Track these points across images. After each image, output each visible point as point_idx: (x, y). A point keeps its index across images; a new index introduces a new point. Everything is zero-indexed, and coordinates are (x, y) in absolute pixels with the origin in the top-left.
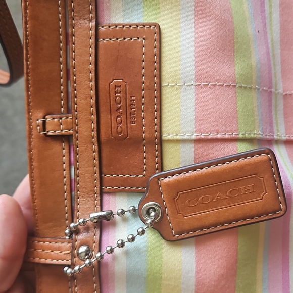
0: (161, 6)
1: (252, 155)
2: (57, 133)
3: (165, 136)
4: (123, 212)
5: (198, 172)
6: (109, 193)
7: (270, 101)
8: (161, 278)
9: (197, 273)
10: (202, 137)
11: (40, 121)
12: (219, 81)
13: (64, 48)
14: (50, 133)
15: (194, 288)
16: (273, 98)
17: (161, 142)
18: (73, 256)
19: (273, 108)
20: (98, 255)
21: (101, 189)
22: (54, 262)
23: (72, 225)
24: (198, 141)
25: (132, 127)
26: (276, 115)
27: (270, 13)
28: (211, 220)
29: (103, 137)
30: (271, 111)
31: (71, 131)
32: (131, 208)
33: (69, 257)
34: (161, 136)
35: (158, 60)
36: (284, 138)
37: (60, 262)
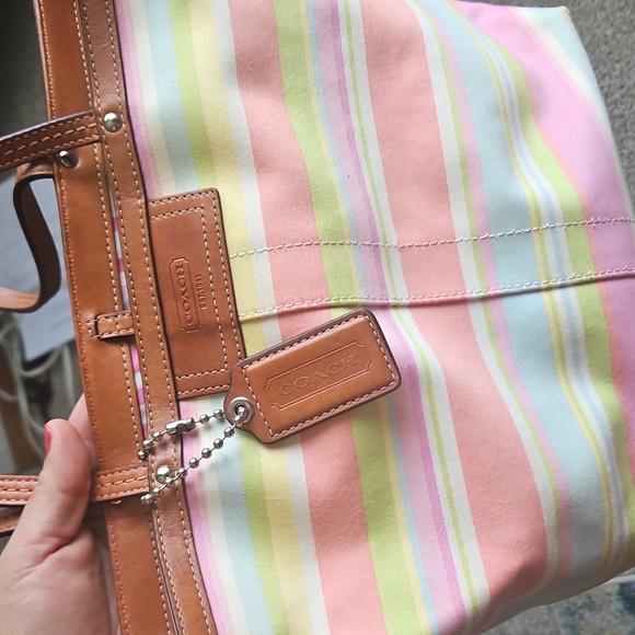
0: (216, 168)
1: (347, 319)
2: (113, 335)
3: (243, 317)
4: (207, 418)
5: (289, 350)
6: (187, 399)
7: (377, 257)
8: (263, 493)
9: (308, 480)
10: (285, 309)
11: (92, 324)
12: (296, 241)
13: (111, 234)
14: (105, 336)
15: (307, 500)
16: (383, 252)
17: (239, 324)
18: (150, 480)
19: (384, 265)
20: (181, 470)
21: (176, 395)
22: (129, 493)
23: (146, 442)
24: (281, 315)
25: (202, 311)
26: (390, 273)
27: (366, 151)
28: (313, 407)
29: (171, 330)
30: (380, 269)
31: (131, 331)
32: (217, 412)
33: (146, 483)
34: (238, 316)
35: (220, 229)
36: (405, 301)
37: (136, 491)
